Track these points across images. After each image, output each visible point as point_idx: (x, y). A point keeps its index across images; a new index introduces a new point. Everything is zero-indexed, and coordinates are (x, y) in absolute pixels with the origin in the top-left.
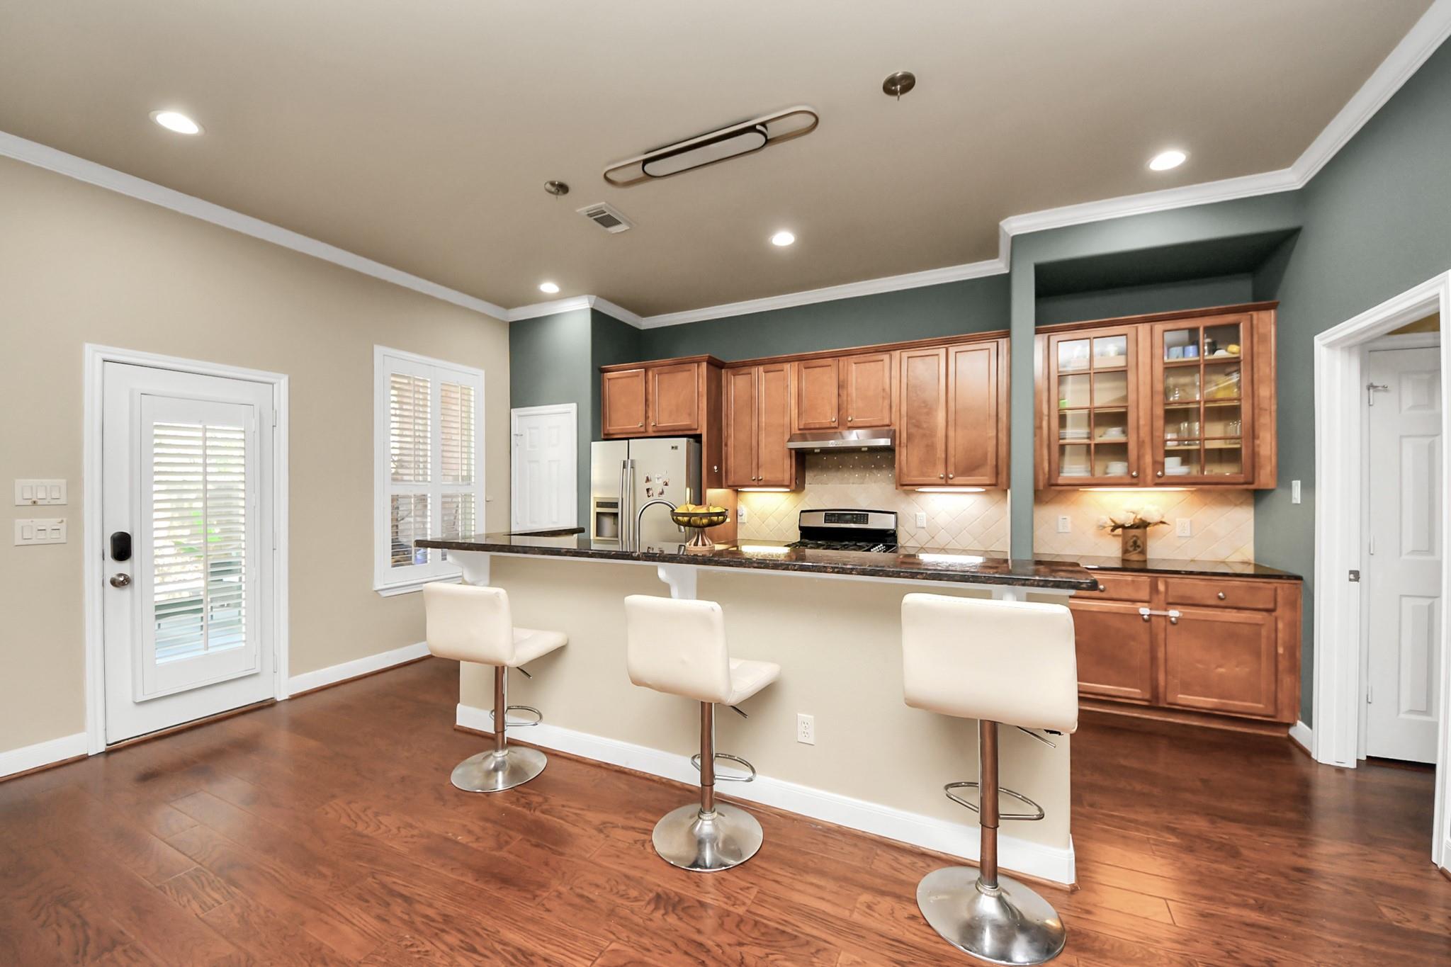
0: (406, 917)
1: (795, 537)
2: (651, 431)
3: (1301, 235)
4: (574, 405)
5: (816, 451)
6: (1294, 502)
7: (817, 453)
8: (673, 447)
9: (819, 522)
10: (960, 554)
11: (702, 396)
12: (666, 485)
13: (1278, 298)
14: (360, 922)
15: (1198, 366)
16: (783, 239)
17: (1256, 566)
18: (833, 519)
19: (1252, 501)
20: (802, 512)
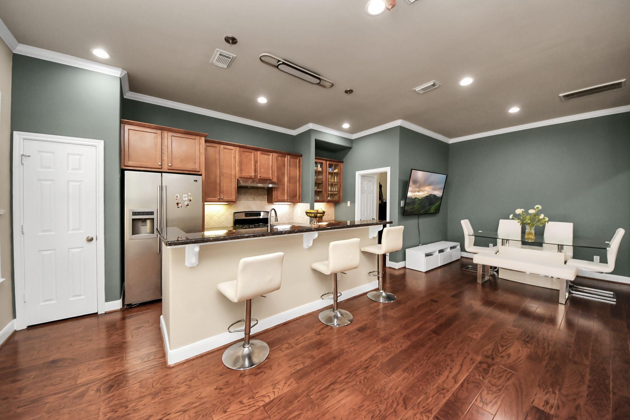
0: (343, 384)
1: (231, 224)
2: (165, 168)
3: (352, 149)
4: (102, 143)
5: (249, 187)
6: (348, 206)
7: (249, 188)
8: (194, 181)
9: (243, 217)
10: (283, 225)
11: (202, 155)
12: (190, 201)
13: (344, 160)
14: (341, 397)
15: (333, 173)
16: (262, 100)
17: (335, 221)
18: (248, 215)
19: (334, 206)
20: (235, 213)
